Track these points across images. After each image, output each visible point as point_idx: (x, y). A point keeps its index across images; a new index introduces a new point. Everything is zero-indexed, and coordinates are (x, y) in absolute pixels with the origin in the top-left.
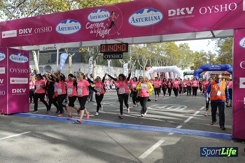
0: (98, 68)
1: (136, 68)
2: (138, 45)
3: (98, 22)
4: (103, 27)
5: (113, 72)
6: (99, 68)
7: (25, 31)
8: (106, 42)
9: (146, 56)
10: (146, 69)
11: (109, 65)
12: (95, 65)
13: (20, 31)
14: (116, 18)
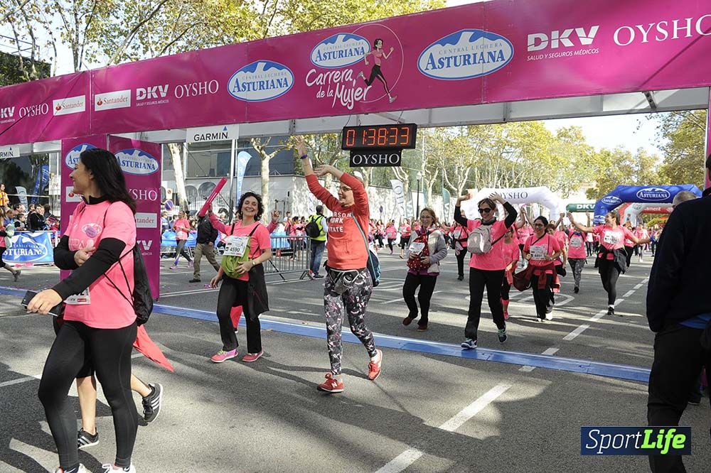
2: (445, 130)
3: (336, 69)
4: (351, 80)
5: (375, 202)
7: (151, 92)
8: (358, 120)
9: (465, 161)
13: (138, 93)
14: (386, 58)
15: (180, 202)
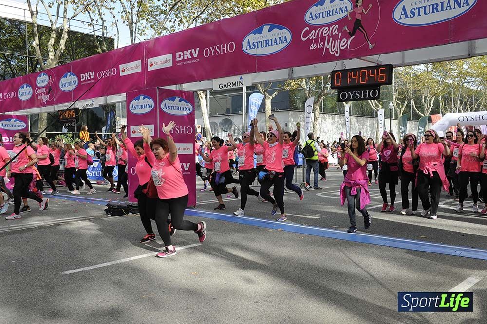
0: (323, 121)
1: (409, 119)
2: (413, 67)
3: (325, 25)
4: (337, 33)
5: (355, 128)
6: (325, 120)
7: (187, 54)
8: (343, 65)
9: (430, 91)
10: (430, 120)
11: (347, 114)
12: (318, 114)
13: (177, 56)
14: (366, 13)
15: (206, 135)
